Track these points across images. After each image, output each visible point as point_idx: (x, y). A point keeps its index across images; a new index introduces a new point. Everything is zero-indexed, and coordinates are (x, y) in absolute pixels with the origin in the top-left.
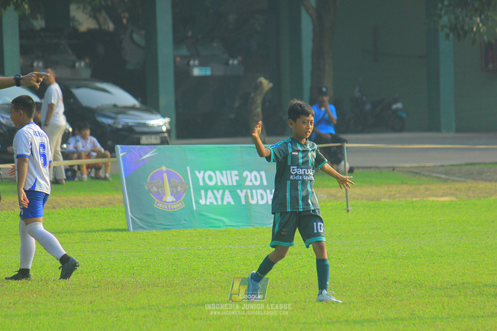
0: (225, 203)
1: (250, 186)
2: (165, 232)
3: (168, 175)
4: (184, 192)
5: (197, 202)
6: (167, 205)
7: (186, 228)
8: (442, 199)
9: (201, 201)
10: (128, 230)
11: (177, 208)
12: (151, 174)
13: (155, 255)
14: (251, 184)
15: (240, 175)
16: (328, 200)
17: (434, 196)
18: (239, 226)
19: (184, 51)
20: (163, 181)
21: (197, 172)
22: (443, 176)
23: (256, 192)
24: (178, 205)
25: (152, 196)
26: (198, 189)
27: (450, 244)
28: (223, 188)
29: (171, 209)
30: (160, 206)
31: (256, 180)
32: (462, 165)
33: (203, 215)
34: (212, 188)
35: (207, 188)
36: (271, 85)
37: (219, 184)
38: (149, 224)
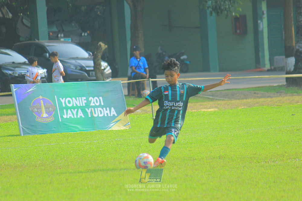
0: (79, 117)
1: (94, 106)
2: (43, 135)
3: (43, 101)
4: (53, 111)
5: (62, 117)
6: (44, 119)
7: (55, 132)
8: (210, 110)
9: (64, 116)
10: (20, 135)
11: (50, 121)
12: (33, 101)
13: (36, 149)
14: (94, 105)
15: (87, 99)
16: (141, 113)
17: (205, 108)
18: (87, 130)
19: (55, 29)
20: (40, 105)
21: (61, 99)
22: (211, 97)
23: (97, 109)
24: (50, 119)
25: (34, 114)
26: (62, 109)
27: (212, 135)
28: (77, 107)
29: (46, 121)
30: (39, 120)
31: (97, 102)
32: (222, 90)
33: (66, 125)
34: (71, 108)
35: (67, 108)
36: (106, 46)
37: (75, 105)
38: (33, 131)
